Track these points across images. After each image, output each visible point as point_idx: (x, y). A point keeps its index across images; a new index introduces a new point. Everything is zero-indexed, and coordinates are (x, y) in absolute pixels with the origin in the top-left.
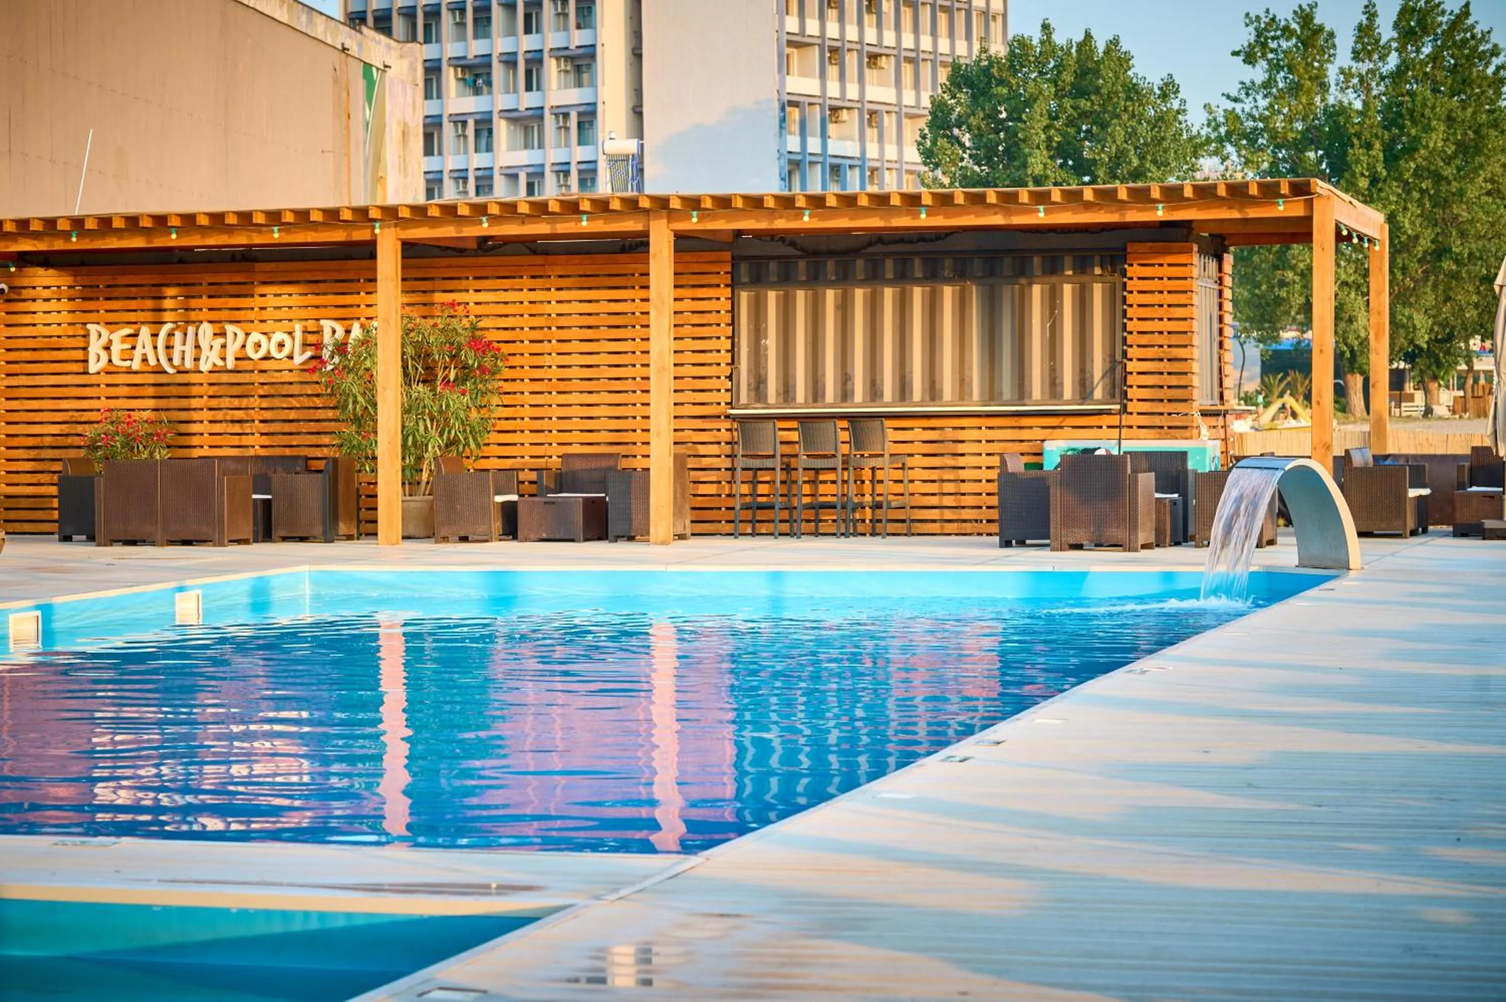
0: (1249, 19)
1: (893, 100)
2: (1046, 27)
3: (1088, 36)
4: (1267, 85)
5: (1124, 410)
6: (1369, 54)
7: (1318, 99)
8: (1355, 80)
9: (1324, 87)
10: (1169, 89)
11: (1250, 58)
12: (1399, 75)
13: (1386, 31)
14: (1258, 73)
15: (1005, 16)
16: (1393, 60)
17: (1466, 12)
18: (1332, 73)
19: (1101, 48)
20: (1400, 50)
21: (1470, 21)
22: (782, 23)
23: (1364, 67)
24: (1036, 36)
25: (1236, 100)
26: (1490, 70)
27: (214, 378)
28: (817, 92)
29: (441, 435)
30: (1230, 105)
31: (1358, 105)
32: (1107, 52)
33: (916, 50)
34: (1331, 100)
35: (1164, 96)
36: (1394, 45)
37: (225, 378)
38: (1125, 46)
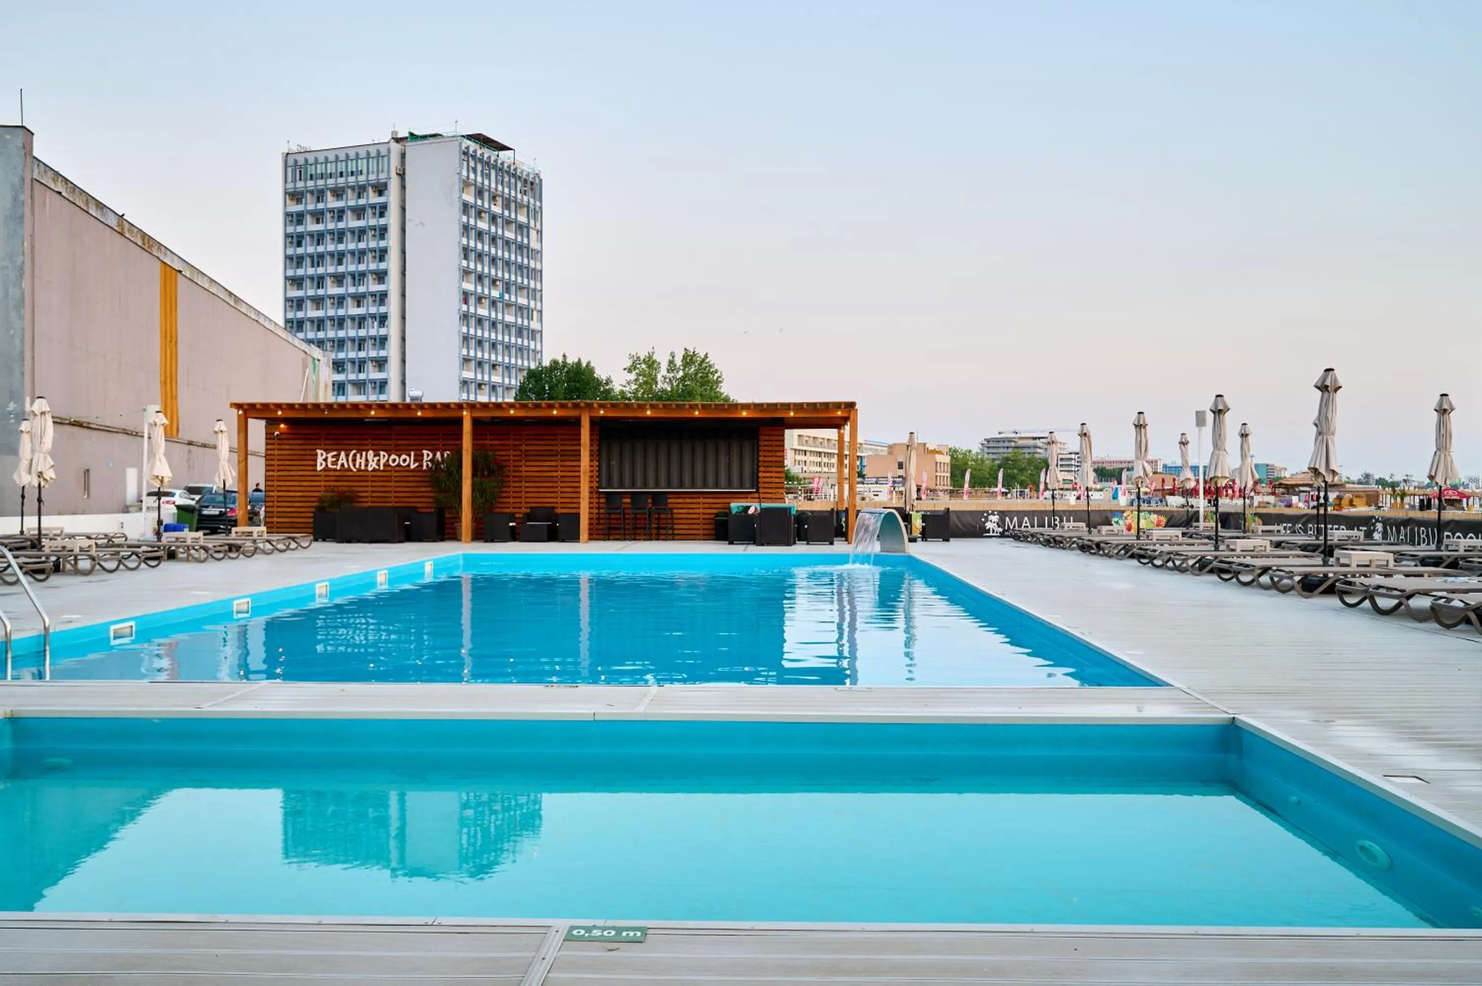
0: (632, 357)
1: (501, 381)
2: (564, 356)
3: (579, 360)
4: (636, 380)
5: (757, 492)
6: (673, 371)
7: (654, 386)
8: (667, 380)
9: (656, 383)
10: (608, 381)
11: (630, 371)
12: (683, 379)
13: (678, 362)
14: (632, 376)
15: (541, 352)
16: (681, 373)
17: (706, 356)
18: (659, 377)
19: (584, 365)
20: (684, 370)
21: (707, 360)
22: (461, 351)
23: (672, 375)
24: (560, 360)
25: (625, 386)
26: (715, 378)
27: (373, 474)
28: (473, 377)
29: (482, 498)
30: (622, 388)
31: (669, 389)
32: (587, 366)
33: (510, 363)
34: (659, 387)
35: (607, 384)
36: (682, 368)
37: (379, 474)
38: (592, 365)
